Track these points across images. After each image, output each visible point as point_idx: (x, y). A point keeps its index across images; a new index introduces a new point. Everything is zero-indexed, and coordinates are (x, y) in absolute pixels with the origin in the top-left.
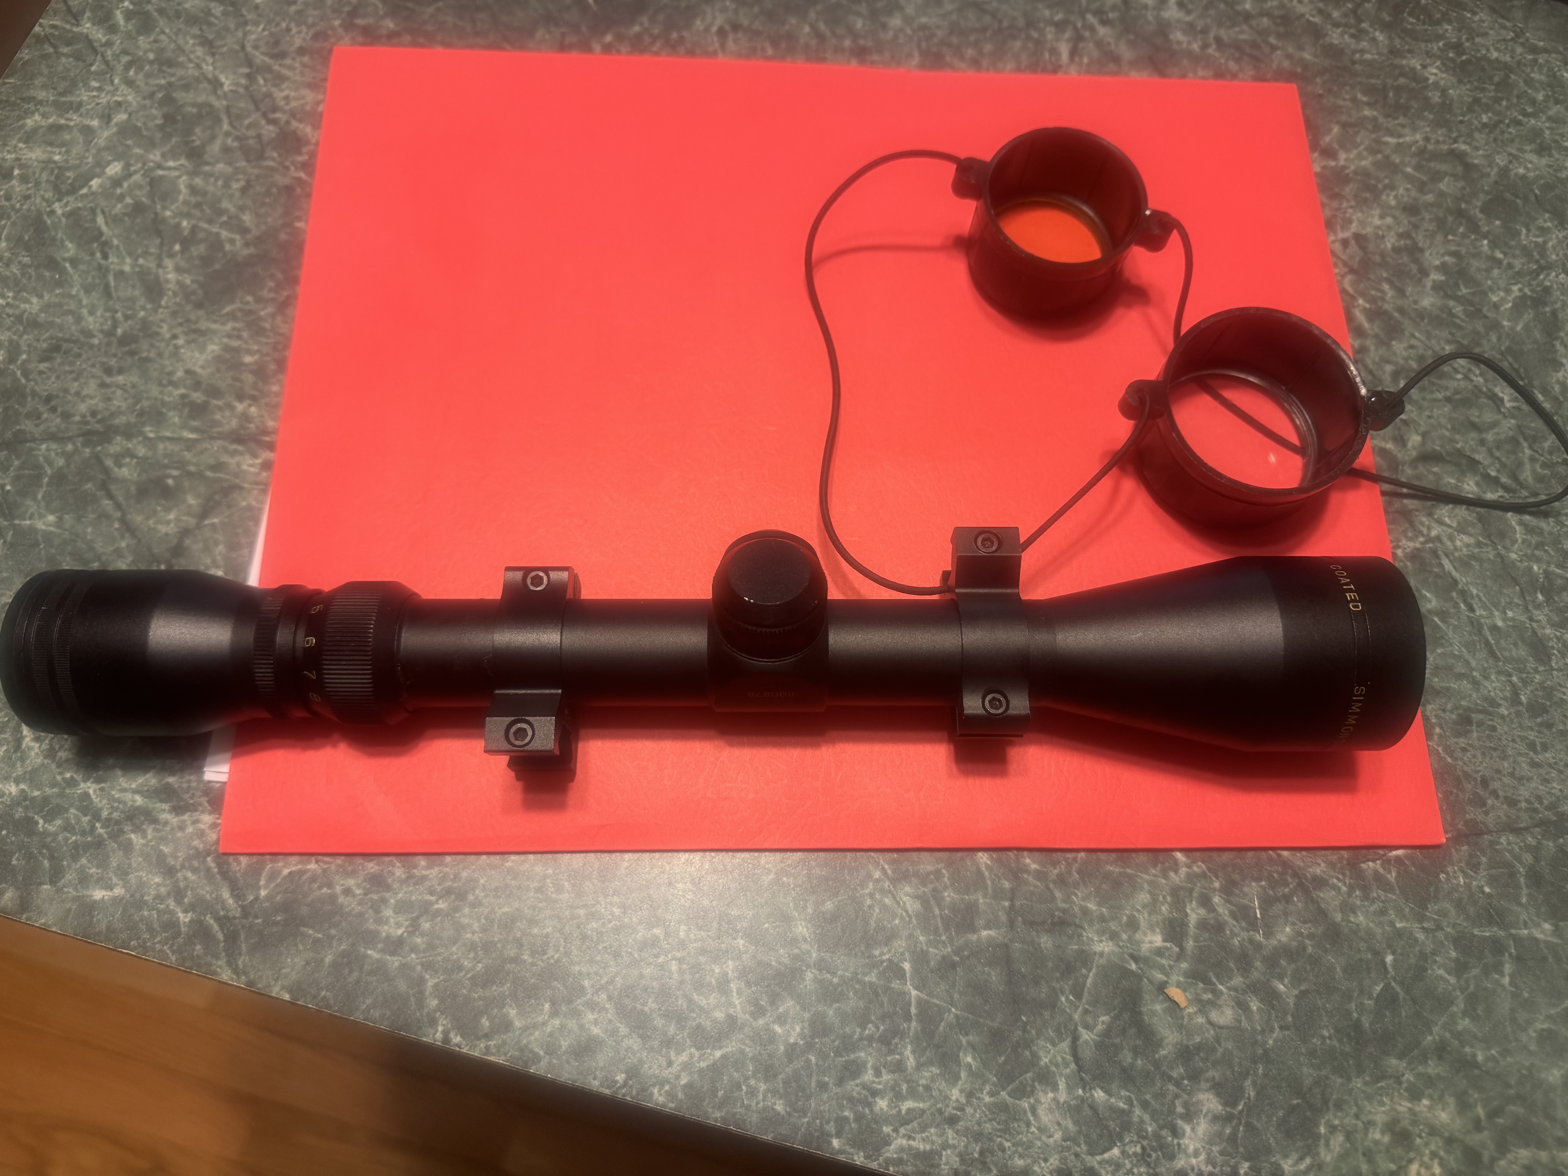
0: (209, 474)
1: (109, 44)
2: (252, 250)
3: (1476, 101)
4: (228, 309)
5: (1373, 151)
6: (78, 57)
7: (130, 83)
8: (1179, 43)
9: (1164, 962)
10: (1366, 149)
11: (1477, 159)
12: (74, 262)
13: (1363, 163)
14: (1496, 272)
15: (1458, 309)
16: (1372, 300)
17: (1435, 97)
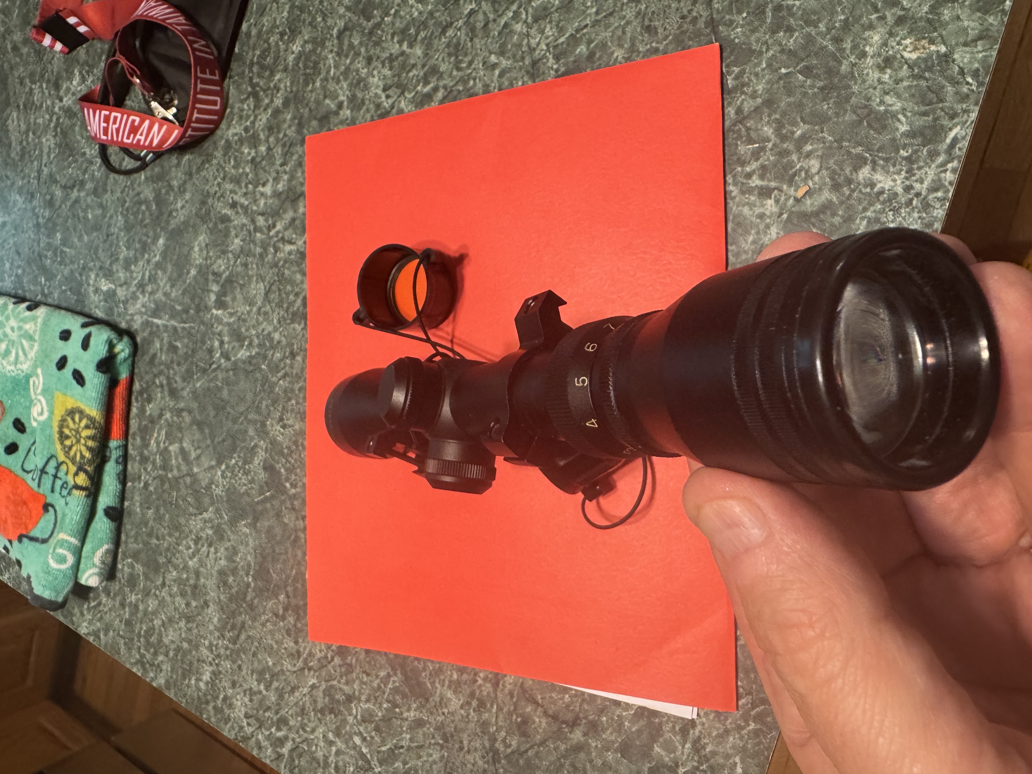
0: (515, 700)
1: (293, 740)
2: (399, 672)
3: (310, 24)
4: (429, 685)
5: (338, 82)
6: (300, 756)
7: (313, 731)
8: (284, 186)
9: (783, 199)
10: (337, 84)
11: (341, 24)
12: (405, 763)
13: (345, 86)
14: (402, 13)
15: (423, 34)
16: (418, 82)
17: (309, 47)
